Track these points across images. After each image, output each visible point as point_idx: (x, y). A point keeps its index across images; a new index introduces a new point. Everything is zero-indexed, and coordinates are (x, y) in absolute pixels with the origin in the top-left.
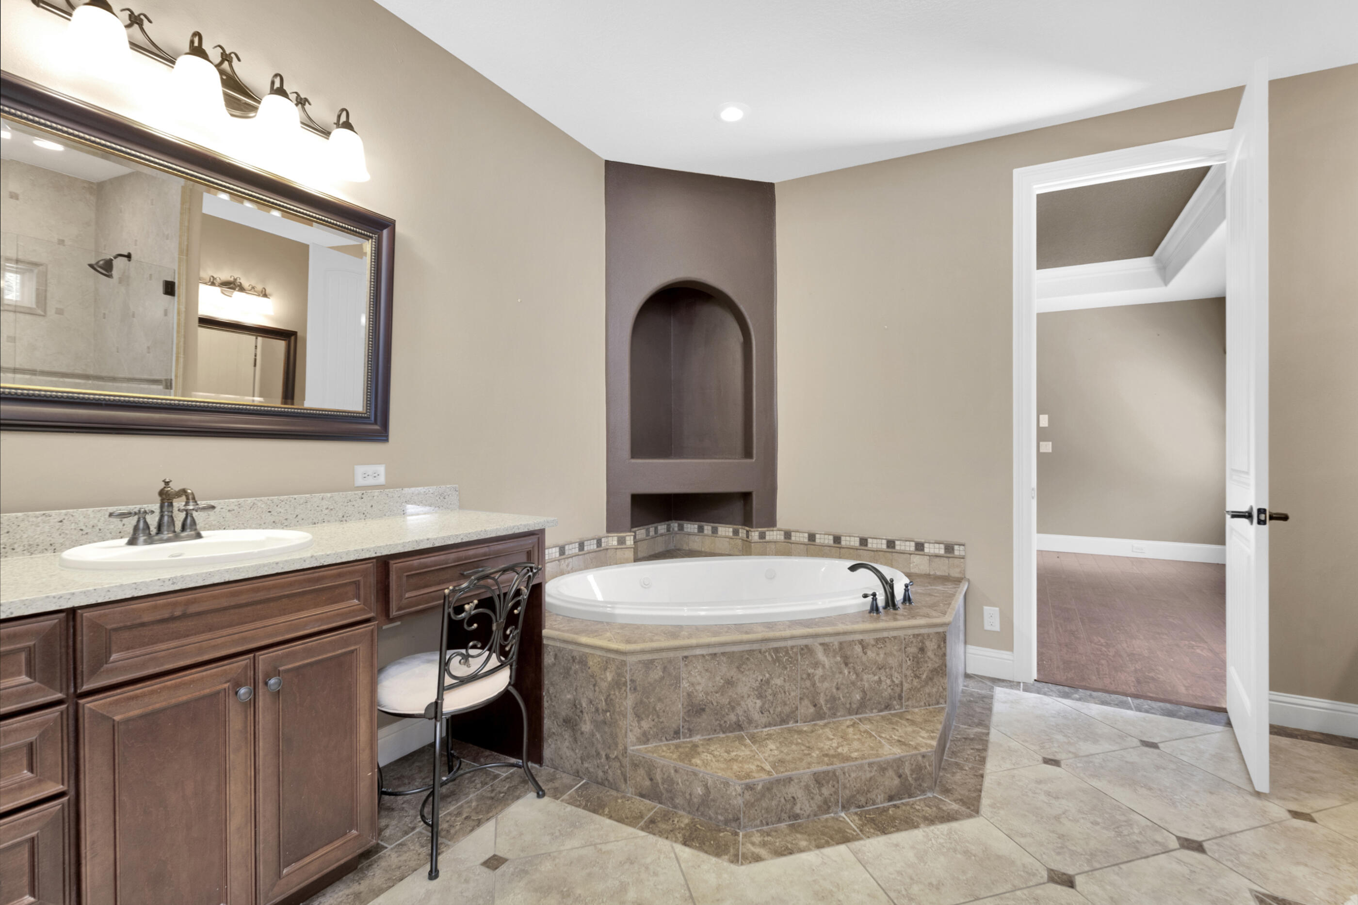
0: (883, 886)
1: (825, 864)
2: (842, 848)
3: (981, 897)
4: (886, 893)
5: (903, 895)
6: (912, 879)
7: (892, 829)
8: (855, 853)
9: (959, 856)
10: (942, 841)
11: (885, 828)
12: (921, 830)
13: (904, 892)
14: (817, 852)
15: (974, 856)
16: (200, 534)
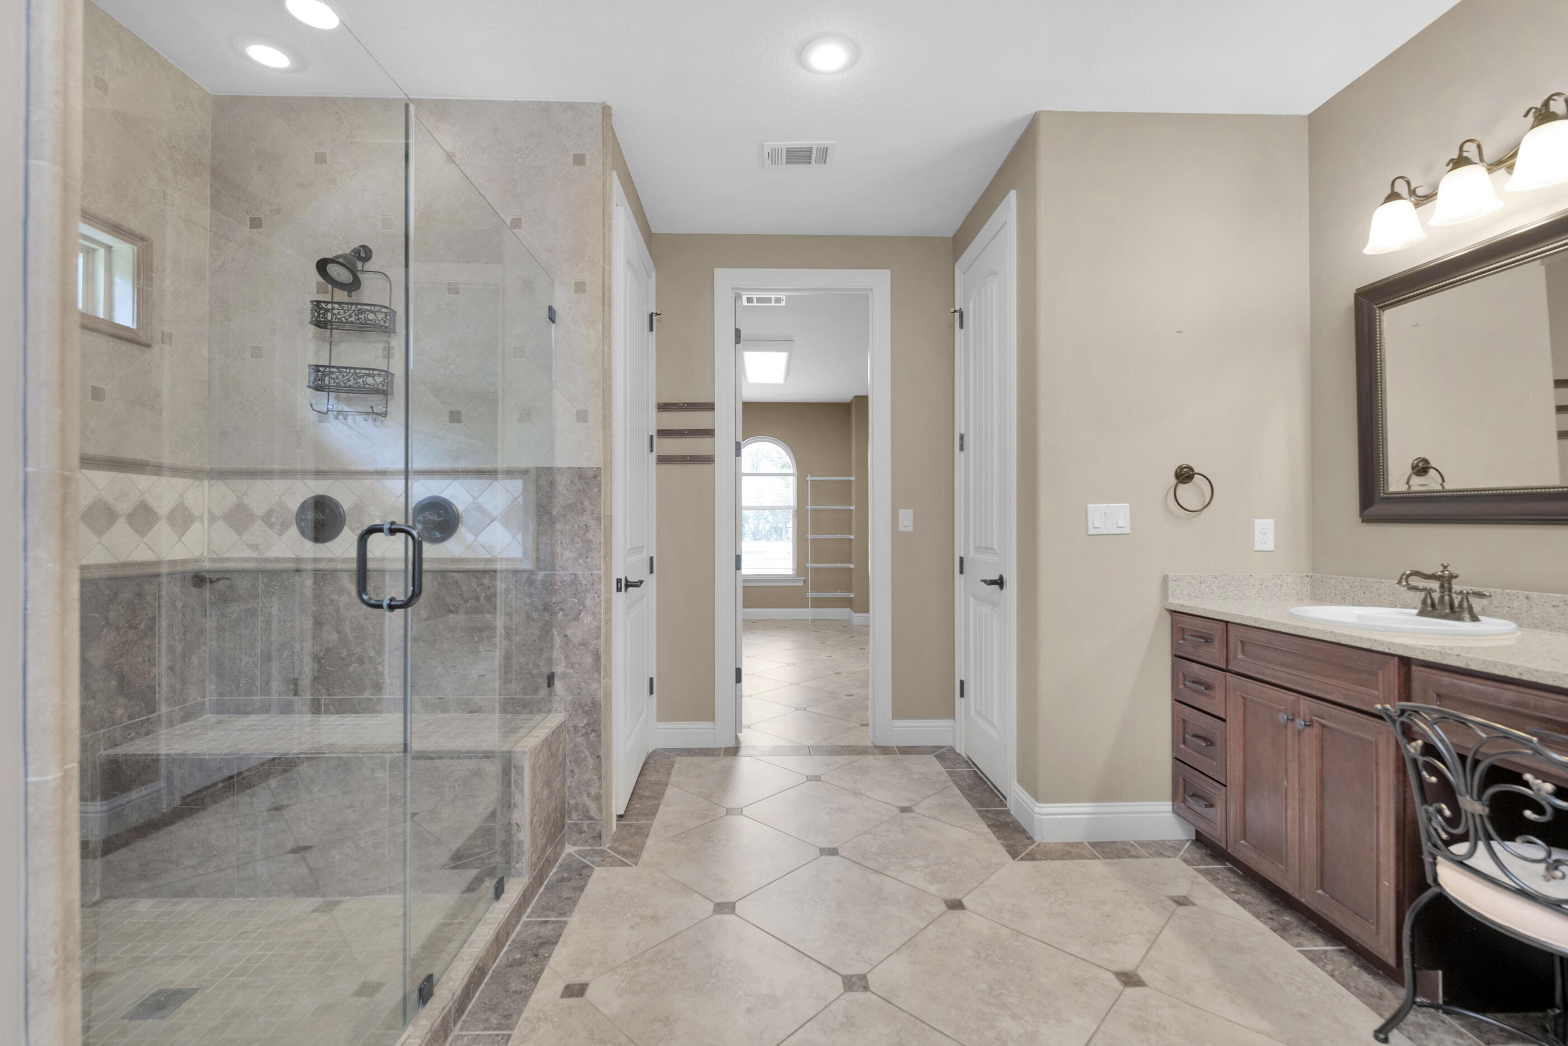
16: (1474, 618)
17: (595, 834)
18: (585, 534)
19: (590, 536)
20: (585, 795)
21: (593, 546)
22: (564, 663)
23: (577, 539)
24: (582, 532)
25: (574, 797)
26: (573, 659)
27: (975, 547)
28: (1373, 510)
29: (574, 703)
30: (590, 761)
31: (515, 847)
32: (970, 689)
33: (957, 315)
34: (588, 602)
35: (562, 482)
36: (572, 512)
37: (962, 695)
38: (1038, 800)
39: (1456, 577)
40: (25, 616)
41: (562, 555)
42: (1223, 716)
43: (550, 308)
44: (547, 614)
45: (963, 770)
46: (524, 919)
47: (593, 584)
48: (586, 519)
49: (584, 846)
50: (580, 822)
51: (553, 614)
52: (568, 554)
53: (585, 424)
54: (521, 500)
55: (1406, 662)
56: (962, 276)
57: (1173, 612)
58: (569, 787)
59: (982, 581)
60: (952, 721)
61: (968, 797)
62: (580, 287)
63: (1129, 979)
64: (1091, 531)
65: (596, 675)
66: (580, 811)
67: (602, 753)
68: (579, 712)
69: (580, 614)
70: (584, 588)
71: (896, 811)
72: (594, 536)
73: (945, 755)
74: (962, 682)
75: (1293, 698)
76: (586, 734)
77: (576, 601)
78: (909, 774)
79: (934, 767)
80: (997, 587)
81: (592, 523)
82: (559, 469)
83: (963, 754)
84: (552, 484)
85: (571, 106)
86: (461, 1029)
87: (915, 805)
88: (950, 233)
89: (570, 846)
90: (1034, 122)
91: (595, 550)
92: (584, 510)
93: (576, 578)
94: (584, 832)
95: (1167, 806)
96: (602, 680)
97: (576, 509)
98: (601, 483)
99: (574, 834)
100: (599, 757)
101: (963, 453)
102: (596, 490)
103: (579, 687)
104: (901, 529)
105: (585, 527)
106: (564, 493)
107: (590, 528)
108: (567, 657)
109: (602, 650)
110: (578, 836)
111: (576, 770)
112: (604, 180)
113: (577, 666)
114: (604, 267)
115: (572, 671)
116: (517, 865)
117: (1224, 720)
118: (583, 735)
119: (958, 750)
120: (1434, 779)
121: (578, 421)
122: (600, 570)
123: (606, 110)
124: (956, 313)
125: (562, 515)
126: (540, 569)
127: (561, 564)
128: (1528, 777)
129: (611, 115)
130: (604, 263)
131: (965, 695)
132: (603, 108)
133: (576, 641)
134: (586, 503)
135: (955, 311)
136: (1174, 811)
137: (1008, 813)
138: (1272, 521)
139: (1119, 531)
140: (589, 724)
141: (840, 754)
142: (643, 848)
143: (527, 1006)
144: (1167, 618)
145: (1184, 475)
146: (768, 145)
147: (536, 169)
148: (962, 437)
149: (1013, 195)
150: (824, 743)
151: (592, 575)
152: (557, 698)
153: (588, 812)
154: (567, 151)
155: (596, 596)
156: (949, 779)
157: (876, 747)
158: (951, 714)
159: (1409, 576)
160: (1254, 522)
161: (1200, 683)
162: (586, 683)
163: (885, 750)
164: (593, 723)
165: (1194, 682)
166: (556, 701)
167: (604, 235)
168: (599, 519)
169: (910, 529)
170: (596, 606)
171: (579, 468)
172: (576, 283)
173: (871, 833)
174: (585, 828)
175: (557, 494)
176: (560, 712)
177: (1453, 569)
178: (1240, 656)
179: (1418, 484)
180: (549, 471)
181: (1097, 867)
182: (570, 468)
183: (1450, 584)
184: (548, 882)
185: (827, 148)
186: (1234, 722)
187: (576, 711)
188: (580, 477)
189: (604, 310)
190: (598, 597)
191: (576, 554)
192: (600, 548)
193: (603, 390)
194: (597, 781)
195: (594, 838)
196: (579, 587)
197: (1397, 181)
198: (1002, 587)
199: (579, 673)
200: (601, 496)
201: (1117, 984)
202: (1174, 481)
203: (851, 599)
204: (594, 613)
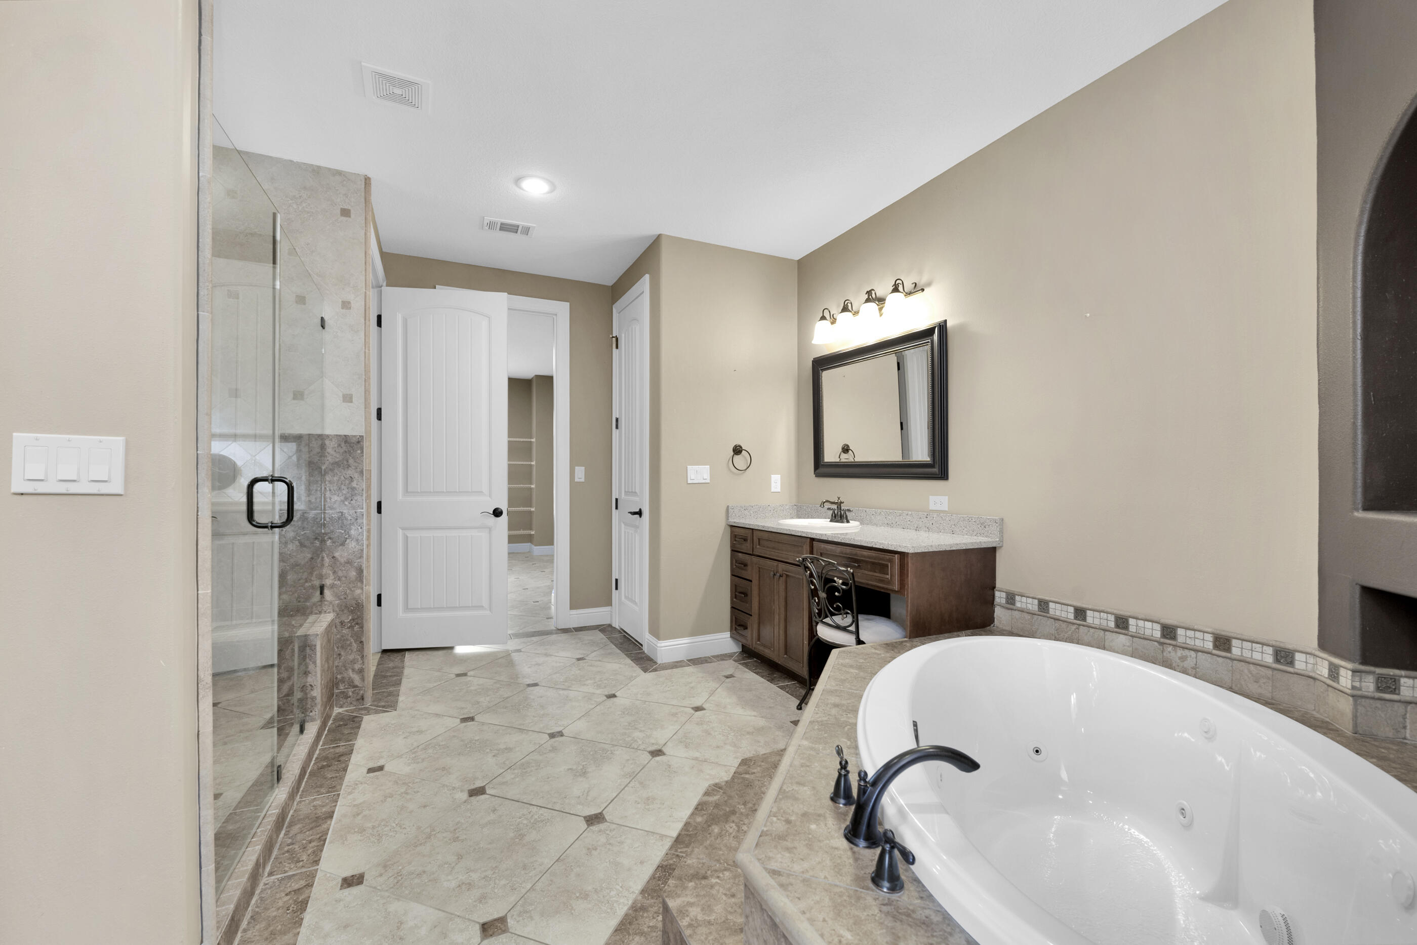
0: (623, 827)
1: (670, 817)
2: (675, 834)
3: (556, 863)
4: (618, 824)
5: (607, 830)
6: (610, 844)
7: (658, 875)
8: (662, 837)
9: (590, 888)
10: (613, 893)
11: (665, 872)
12: (637, 892)
13: (608, 832)
14: (684, 820)
15: (577, 897)
16: (848, 522)
17: (359, 697)
18: (350, 483)
19: (354, 484)
20: (350, 671)
21: (356, 492)
22: (332, 577)
23: (343, 487)
24: (347, 482)
25: (341, 673)
26: (340, 574)
27: (625, 491)
28: (821, 470)
29: (341, 606)
30: (355, 645)
31: (309, 701)
32: (622, 584)
33: (614, 339)
34: (353, 532)
35: (330, 445)
36: (339, 467)
37: (617, 588)
38: (659, 639)
39: (843, 503)
40: (197, 518)
41: (330, 499)
42: (751, 579)
43: (322, 318)
44: (317, 542)
45: (617, 635)
46: (319, 747)
47: (357, 519)
48: (350, 472)
49: (350, 707)
50: (346, 690)
51: (323, 541)
52: (335, 498)
53: (350, 404)
54: (295, 458)
55: (812, 540)
56: (618, 314)
57: (732, 526)
58: (337, 666)
59: (629, 513)
60: (611, 607)
61: (620, 648)
62: (346, 305)
63: (698, 709)
64: (689, 481)
65: (359, 584)
66: (346, 683)
67: (363, 639)
68: (345, 611)
69: (346, 541)
70: (349, 522)
71: (575, 661)
72: (357, 485)
73: (606, 629)
74: (617, 580)
75: (776, 564)
76: (351, 627)
77: (343, 532)
78: (582, 641)
79: (599, 636)
80: (637, 516)
81: (356, 475)
82: (328, 436)
83: (617, 627)
84: (323, 447)
85: (339, 173)
86: (301, 798)
87: (587, 656)
88: (610, 282)
89: (337, 709)
90: (658, 239)
91: (359, 495)
92: (349, 466)
93: (342, 515)
94: (350, 697)
95: (728, 634)
96: (364, 587)
97: (342, 465)
98: (363, 447)
99: (341, 699)
100: (361, 642)
101: (618, 430)
102: (359, 452)
103: (345, 594)
104: (577, 480)
105: (350, 478)
106: (333, 453)
107: (354, 479)
108: (334, 572)
109: (364, 566)
110: (345, 701)
111: (342, 653)
112: (366, 230)
113: (343, 579)
114: (366, 293)
115: (339, 582)
116: (311, 714)
117: (751, 581)
118: (349, 628)
119: (613, 625)
120: (813, 587)
121: (344, 402)
122: (363, 509)
123: (367, 181)
124: (613, 338)
125: (330, 469)
126: (311, 509)
127: (330, 505)
128: (835, 579)
129: (370, 184)
130: (366, 290)
131: (618, 588)
132: (366, 179)
133: (342, 560)
134: (351, 461)
135: (613, 337)
136: (731, 637)
137: (644, 653)
138: (780, 476)
139: (704, 481)
140: (353, 620)
141: (533, 636)
142: (397, 702)
143: (345, 781)
144: (729, 529)
145: (737, 450)
146: (487, 219)
147: (309, 214)
148: (617, 420)
149: (647, 277)
150: (521, 631)
151: (356, 512)
152: (326, 603)
153: (353, 682)
154: (336, 205)
155: (359, 528)
156: (608, 641)
157: (559, 629)
158: (609, 603)
159: (824, 502)
160: (771, 477)
161: (742, 564)
162: (351, 590)
163: (565, 631)
164: (356, 619)
165: (740, 563)
166: (325, 605)
167: (366, 270)
168: (362, 472)
169: (583, 480)
170: (359, 535)
171: (345, 436)
172: (342, 301)
173: (559, 673)
174: (350, 694)
175: (327, 454)
176: (329, 613)
177: (842, 500)
178: (758, 547)
179: (845, 458)
180: (321, 437)
181: (690, 669)
182: (337, 435)
183: (840, 506)
184: (329, 728)
185: (529, 228)
186: (755, 582)
187: (343, 611)
188: (346, 442)
189: (365, 323)
190: (361, 528)
191: (342, 498)
192: (363, 494)
193: (365, 380)
194: (360, 659)
195: (358, 700)
196: (345, 522)
197: (825, 310)
198: (641, 516)
199: (345, 583)
200: (363, 456)
201: (693, 712)
202: (732, 453)
203: (531, 535)
204: (357, 540)
